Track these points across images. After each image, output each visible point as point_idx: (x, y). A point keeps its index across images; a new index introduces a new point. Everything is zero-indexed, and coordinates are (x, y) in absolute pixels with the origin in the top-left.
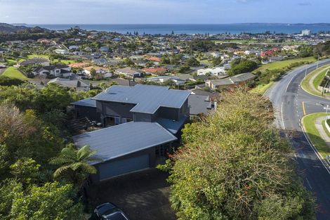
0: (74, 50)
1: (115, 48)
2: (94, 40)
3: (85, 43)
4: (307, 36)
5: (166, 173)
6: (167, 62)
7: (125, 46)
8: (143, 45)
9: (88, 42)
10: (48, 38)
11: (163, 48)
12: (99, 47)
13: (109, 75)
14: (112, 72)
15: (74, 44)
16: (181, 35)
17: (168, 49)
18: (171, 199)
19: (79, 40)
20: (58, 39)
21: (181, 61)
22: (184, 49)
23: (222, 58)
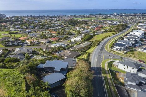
0: (18, 28)
1: (36, 26)
2: (27, 22)
3: (23, 24)
4: (115, 15)
5: (64, 86)
6: (59, 33)
7: (40, 25)
8: (48, 24)
9: (24, 24)
10: (5, 22)
11: (57, 25)
12: (29, 26)
13: (37, 43)
14: (38, 41)
15: (17, 25)
16: (64, 16)
17: (59, 25)
18: (65, 91)
19: (20, 23)
20: (10, 23)
21: (64, 33)
22: (65, 24)
23: (81, 30)
